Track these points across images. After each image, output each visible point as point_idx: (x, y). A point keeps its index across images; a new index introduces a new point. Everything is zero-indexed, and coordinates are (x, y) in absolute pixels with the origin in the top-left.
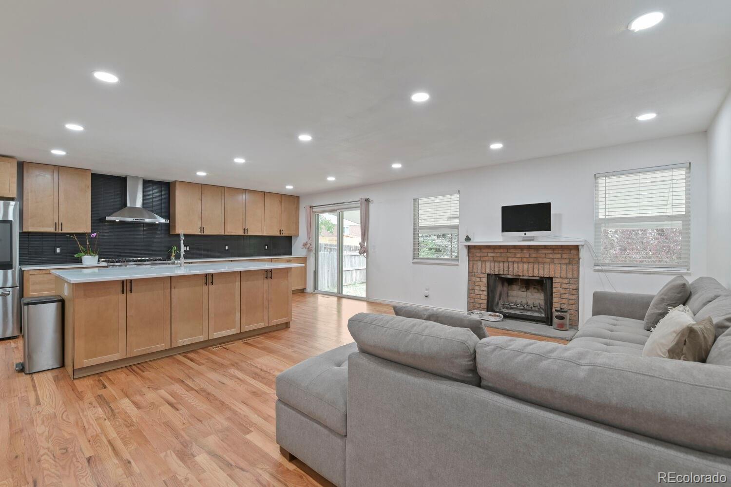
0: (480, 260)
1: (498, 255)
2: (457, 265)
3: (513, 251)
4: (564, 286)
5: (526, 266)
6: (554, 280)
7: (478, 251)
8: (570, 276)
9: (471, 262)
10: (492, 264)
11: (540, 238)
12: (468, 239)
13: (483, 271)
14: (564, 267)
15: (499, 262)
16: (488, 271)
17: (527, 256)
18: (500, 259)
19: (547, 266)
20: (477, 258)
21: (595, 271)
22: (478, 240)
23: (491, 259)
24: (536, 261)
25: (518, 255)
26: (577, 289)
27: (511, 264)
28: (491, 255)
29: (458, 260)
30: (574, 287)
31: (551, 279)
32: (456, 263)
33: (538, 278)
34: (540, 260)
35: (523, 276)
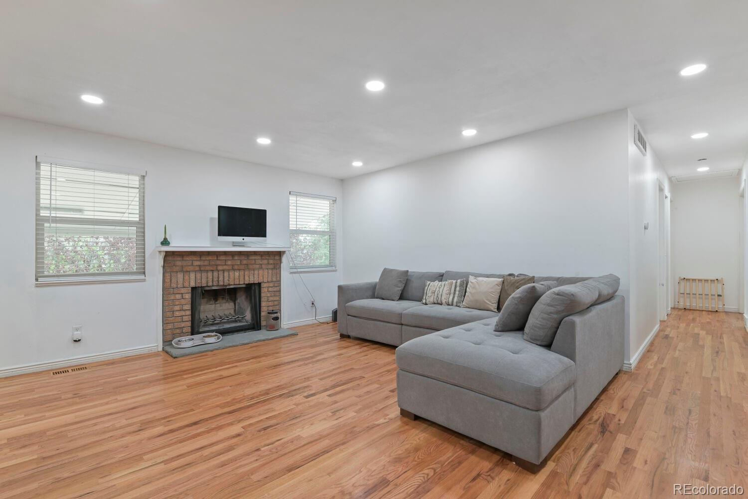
0: (182, 271)
1: (206, 263)
2: (144, 280)
3: (223, 258)
4: (270, 289)
5: (237, 274)
6: (263, 285)
7: (179, 259)
8: (274, 279)
9: (168, 275)
10: (198, 275)
11: (252, 244)
12: (165, 242)
13: (186, 284)
14: (270, 271)
15: (207, 271)
16: (193, 284)
17: (238, 264)
18: (208, 268)
19: (256, 272)
20: (177, 269)
21: (292, 273)
22: (178, 244)
23: (197, 268)
24: (247, 267)
25: (229, 263)
26: (280, 291)
27: (221, 273)
28: (198, 263)
29: (144, 273)
30: (277, 289)
31: (259, 284)
32: (142, 277)
33: (244, 286)
34: (251, 266)
35: (229, 285)
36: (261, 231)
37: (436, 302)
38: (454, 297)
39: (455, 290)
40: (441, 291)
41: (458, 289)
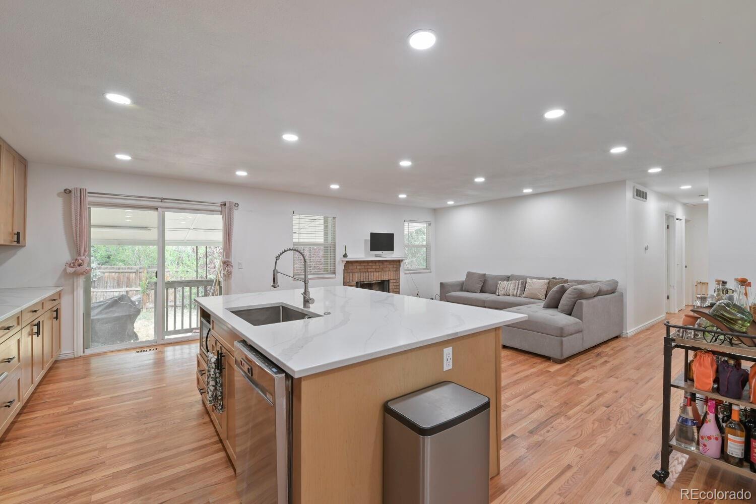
0: (352, 272)
1: (363, 267)
2: (335, 278)
3: (370, 264)
4: (394, 284)
5: (377, 274)
6: (391, 281)
7: (351, 265)
8: (396, 278)
9: (345, 274)
10: (359, 274)
11: (386, 255)
12: (345, 256)
13: (354, 280)
14: (394, 272)
15: (363, 272)
16: (357, 280)
17: (378, 268)
18: (364, 270)
19: (387, 273)
20: (349, 271)
21: (406, 274)
22: (352, 257)
23: (359, 271)
24: (383, 270)
25: (374, 267)
26: (399, 285)
27: (370, 273)
28: (358, 267)
29: (335, 273)
30: (398, 284)
31: (388, 281)
32: (334, 276)
33: (380, 282)
34: (384, 270)
35: (374, 281)
36: (391, 248)
37: (505, 294)
38: (517, 292)
39: (518, 287)
40: (509, 287)
41: (520, 286)
